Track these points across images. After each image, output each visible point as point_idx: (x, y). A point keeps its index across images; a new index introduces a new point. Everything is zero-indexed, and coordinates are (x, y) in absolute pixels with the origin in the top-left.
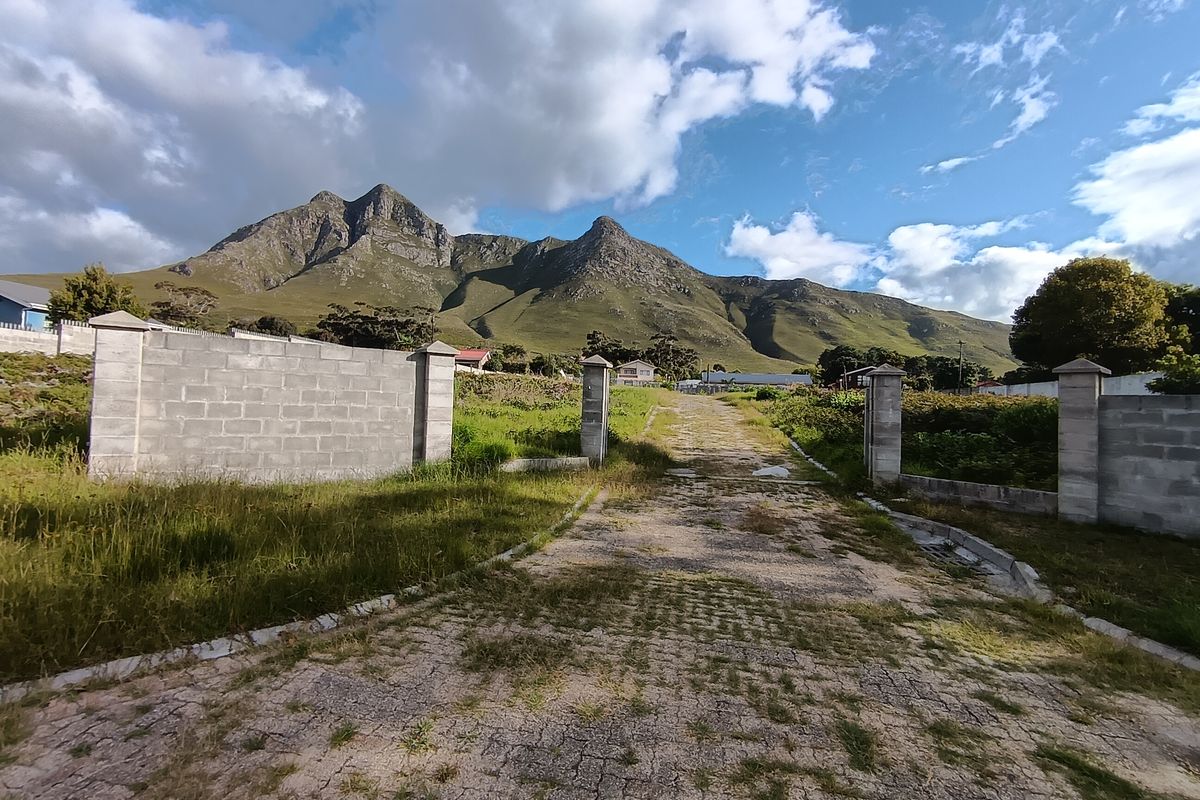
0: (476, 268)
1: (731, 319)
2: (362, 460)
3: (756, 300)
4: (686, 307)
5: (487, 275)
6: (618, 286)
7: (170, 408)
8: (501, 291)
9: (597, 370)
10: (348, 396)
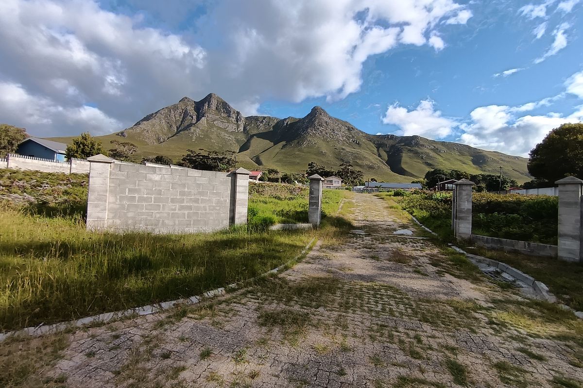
0: (255, 132)
1: (380, 156)
2: (206, 223)
3: (392, 146)
4: (357, 150)
5: (261, 136)
6: (323, 140)
7: (121, 198)
8: (267, 143)
9: (317, 182)
10: (200, 193)
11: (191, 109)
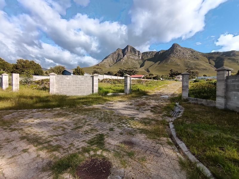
0: (146, 58)
1: (210, 63)
3: (218, 58)
4: (197, 61)
5: (149, 60)
6: (179, 59)
7: (59, 85)
9: (126, 77)
10: (82, 83)
11: (121, 53)
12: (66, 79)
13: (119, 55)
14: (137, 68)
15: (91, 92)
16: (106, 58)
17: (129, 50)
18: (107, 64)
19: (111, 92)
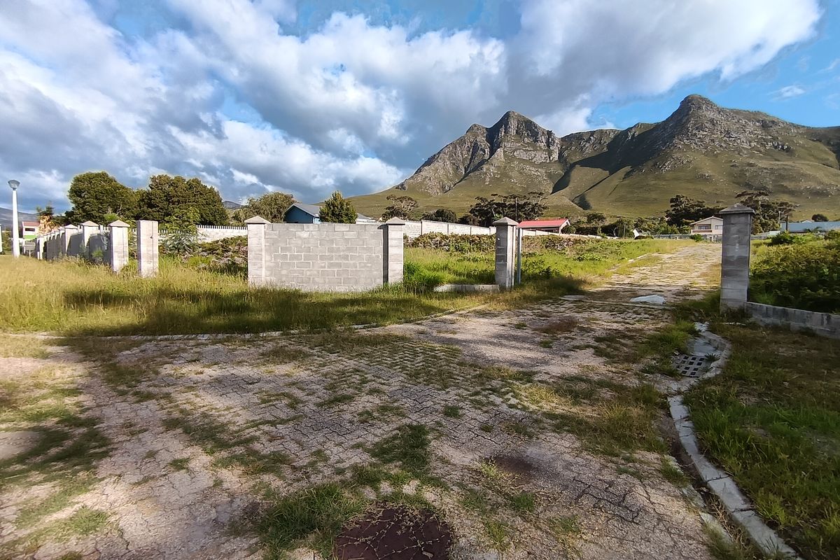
0: (578, 158)
2: (357, 282)
5: (586, 163)
6: (706, 154)
7: (276, 257)
8: (598, 173)
9: (503, 227)
11: (482, 140)
12: (300, 237)
13: (475, 147)
14: (541, 194)
15: (380, 281)
16: (428, 163)
17: (513, 131)
18: (434, 183)
19: (449, 282)
